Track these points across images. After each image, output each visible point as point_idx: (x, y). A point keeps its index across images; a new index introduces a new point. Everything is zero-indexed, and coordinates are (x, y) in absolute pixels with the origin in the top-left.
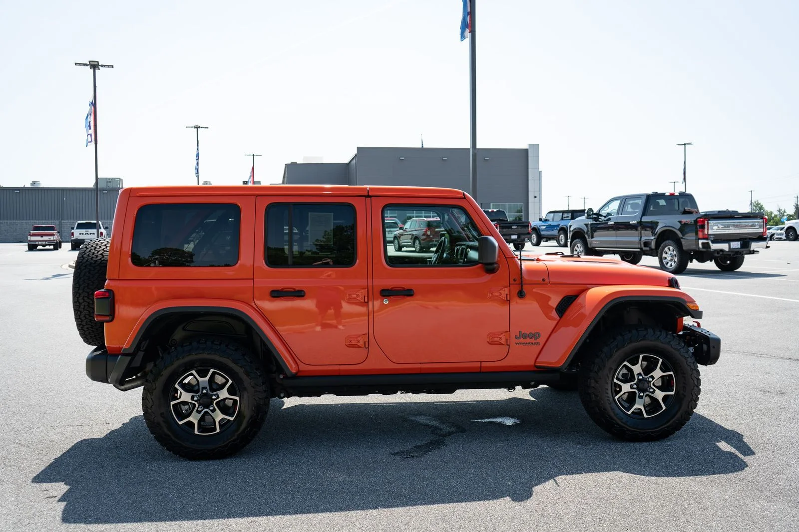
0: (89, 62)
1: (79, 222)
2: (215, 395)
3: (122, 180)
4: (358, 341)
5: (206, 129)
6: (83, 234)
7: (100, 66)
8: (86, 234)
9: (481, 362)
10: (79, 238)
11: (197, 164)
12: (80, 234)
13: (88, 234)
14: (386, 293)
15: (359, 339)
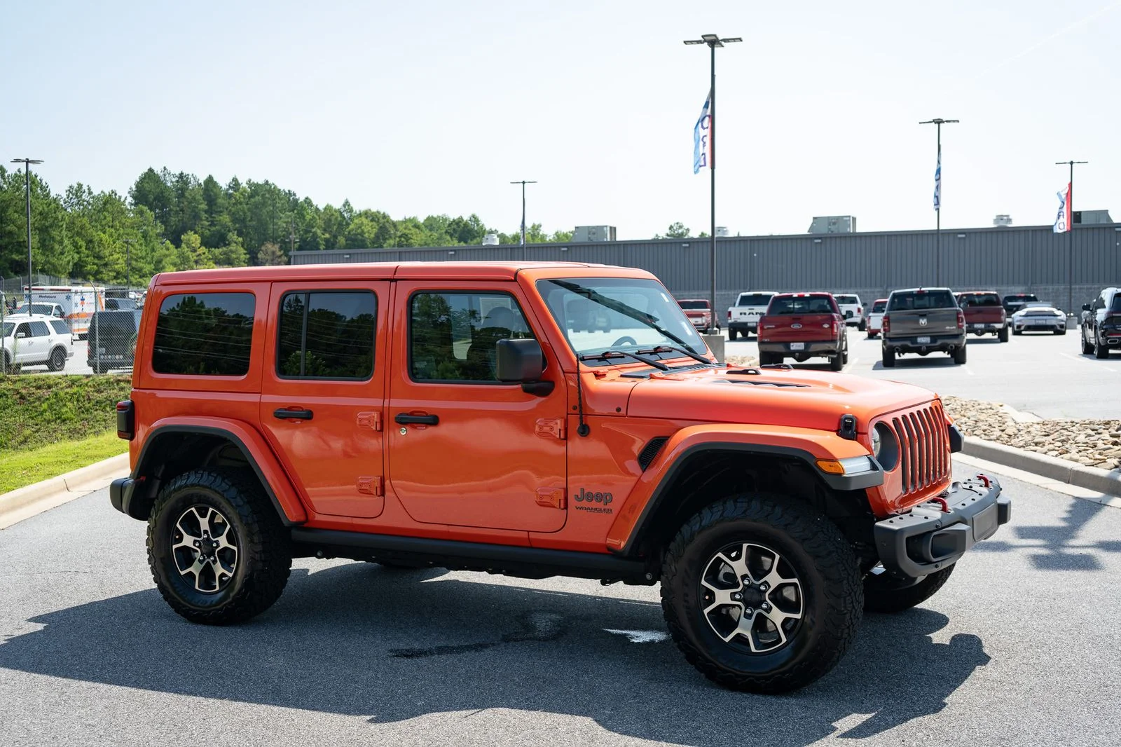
0: (703, 37)
1: (744, 294)
2: (216, 542)
3: (854, 219)
4: (370, 486)
5: (956, 124)
6: (745, 314)
7: (722, 40)
8: (749, 314)
9: (528, 532)
10: (739, 321)
11: (938, 187)
12: (741, 314)
13: (753, 314)
15: (370, 482)
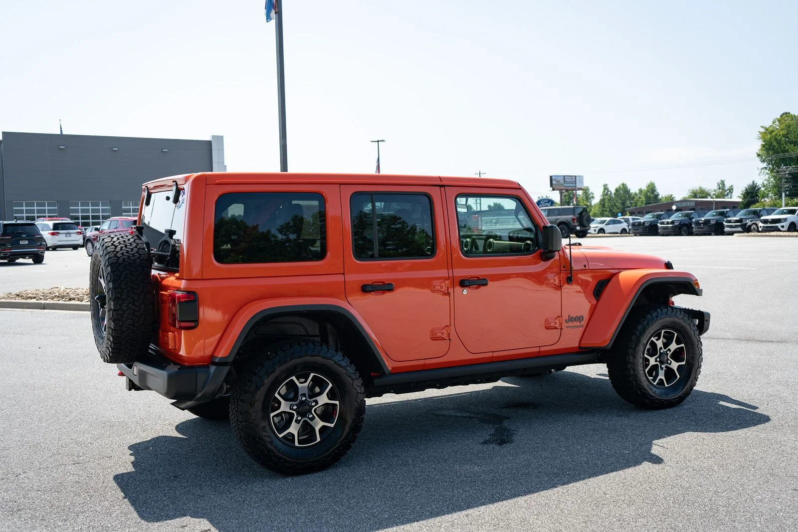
2: (314, 401)
4: (443, 333)
9: (540, 347)
14: (463, 283)
15: (443, 331)
